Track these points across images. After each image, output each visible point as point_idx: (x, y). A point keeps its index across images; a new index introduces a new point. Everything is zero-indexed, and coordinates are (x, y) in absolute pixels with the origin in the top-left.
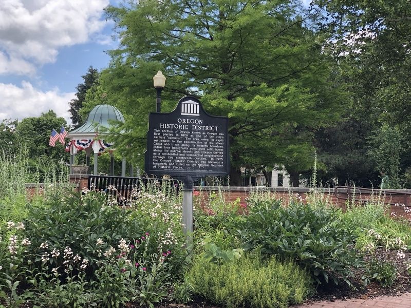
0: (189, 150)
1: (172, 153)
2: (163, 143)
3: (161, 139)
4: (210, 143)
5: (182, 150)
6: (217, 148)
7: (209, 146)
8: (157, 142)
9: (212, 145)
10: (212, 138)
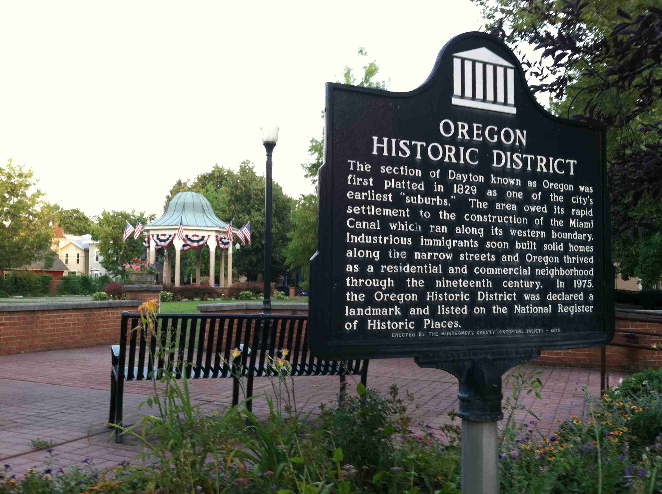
0: (482, 250)
1: (422, 263)
2: (385, 221)
3: (377, 204)
4: (554, 222)
5: (456, 251)
6: (574, 242)
7: (549, 234)
8: (361, 217)
9: (558, 229)
10: (558, 204)
